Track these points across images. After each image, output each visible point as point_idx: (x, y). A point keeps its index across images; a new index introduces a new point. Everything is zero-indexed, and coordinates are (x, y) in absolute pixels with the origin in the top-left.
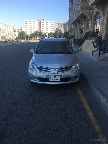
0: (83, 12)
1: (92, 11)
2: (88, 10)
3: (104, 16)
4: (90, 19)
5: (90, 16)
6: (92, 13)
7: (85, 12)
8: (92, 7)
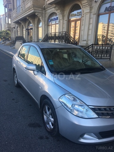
0: (35, 11)
1: (45, 11)
2: (40, 9)
3: (63, 19)
4: (43, 20)
5: (43, 17)
6: (45, 14)
7: (38, 11)
8: (44, 7)
